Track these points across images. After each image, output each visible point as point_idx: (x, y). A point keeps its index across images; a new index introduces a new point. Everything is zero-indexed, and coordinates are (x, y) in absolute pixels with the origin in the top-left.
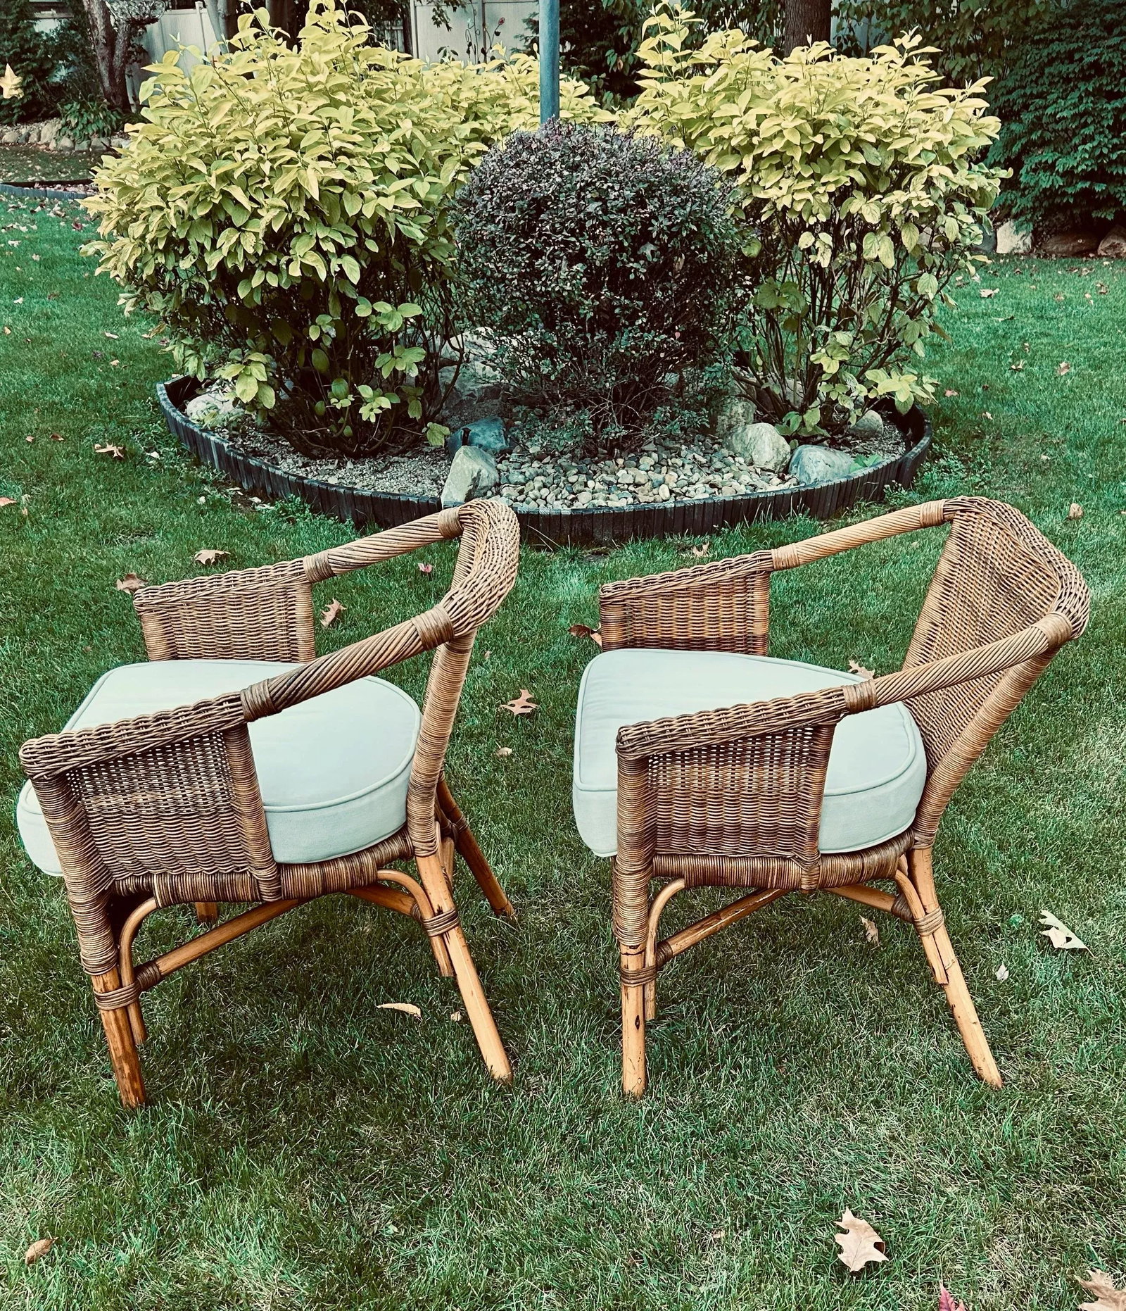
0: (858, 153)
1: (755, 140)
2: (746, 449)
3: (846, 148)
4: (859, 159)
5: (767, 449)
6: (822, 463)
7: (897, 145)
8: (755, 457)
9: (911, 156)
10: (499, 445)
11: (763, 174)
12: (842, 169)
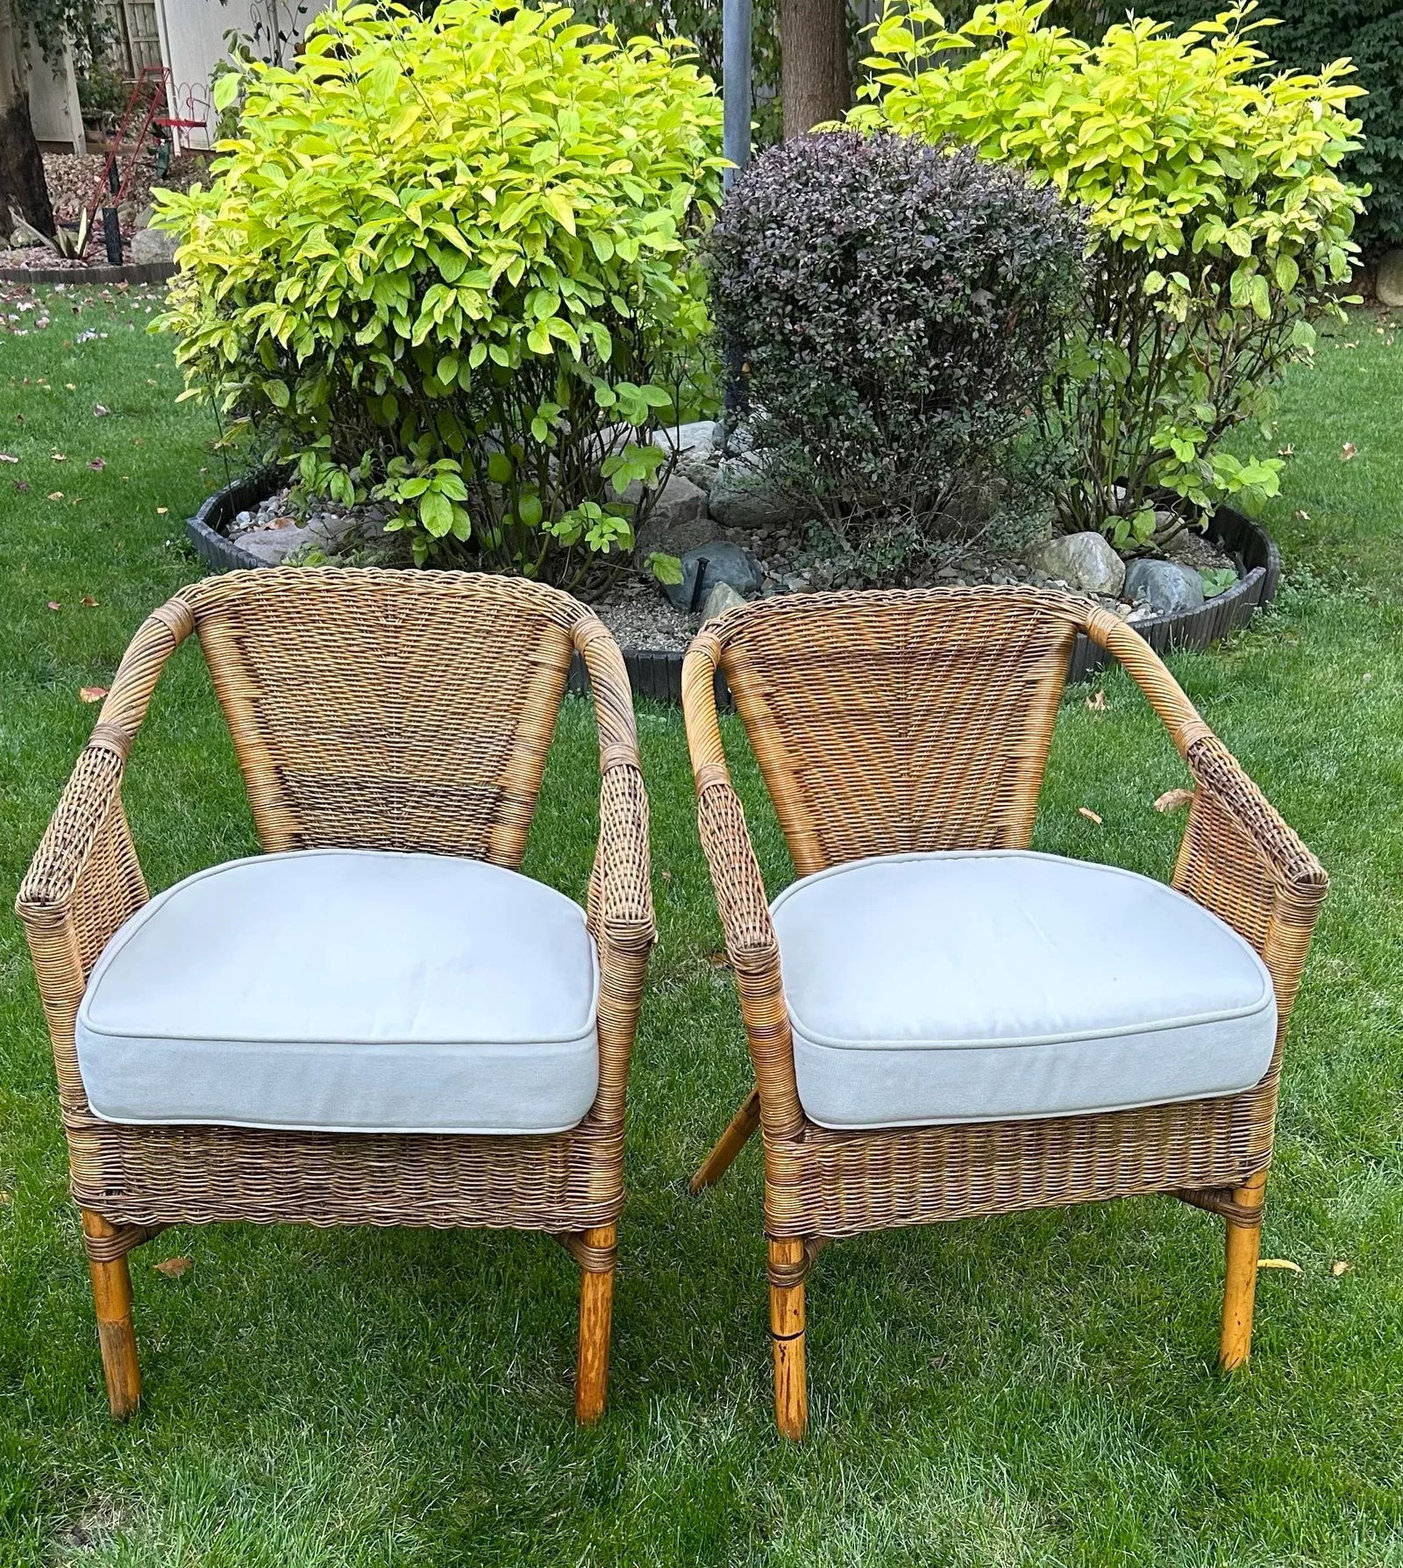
0: (1213, 162)
1: (1071, 148)
2: (1067, 569)
3: (1197, 156)
4: (1215, 170)
5: (1102, 566)
6: (1181, 582)
7: (1265, 150)
8: (1085, 578)
9: (1285, 165)
10: (745, 580)
11: (1083, 194)
12: (1192, 185)
